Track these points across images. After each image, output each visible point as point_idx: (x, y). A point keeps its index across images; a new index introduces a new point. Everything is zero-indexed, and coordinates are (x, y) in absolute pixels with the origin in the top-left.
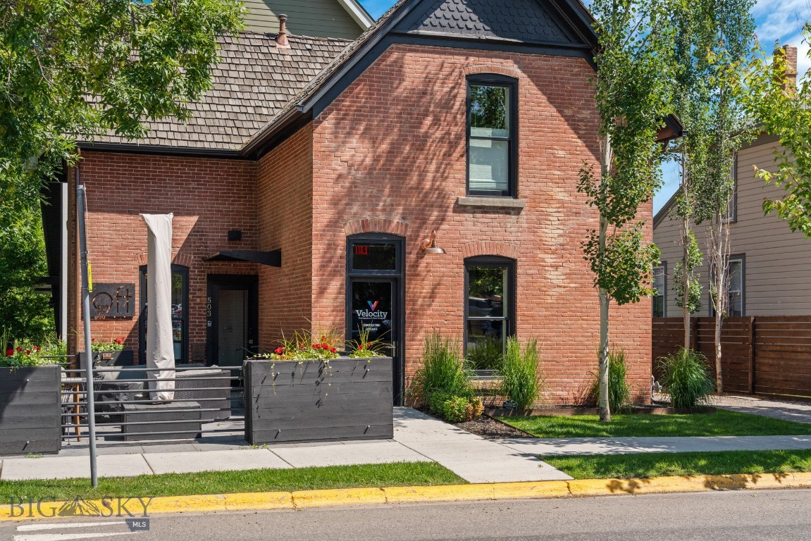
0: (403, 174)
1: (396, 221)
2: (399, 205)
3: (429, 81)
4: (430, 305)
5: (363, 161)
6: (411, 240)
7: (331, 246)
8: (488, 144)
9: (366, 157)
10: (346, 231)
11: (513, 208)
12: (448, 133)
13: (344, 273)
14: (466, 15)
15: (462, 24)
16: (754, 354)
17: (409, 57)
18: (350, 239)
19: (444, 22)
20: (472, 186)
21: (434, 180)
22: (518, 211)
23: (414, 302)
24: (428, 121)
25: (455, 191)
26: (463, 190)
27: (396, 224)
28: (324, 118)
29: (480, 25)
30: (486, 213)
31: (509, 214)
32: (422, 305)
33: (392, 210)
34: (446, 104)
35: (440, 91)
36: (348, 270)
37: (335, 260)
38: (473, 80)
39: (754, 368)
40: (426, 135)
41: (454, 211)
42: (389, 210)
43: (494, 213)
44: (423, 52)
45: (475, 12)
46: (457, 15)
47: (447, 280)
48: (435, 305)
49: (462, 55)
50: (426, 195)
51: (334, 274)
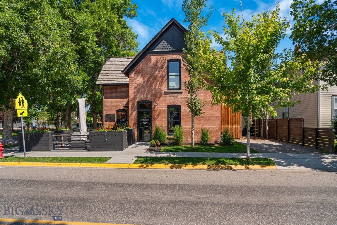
0: (151, 86)
1: (149, 97)
2: (150, 93)
3: (157, 62)
4: (158, 118)
5: (141, 83)
6: (153, 102)
7: (133, 104)
8: (175, 77)
9: (141, 82)
10: (137, 100)
11: (180, 93)
12: (162, 75)
13: (137, 110)
14: (166, 45)
15: (165, 47)
16: (277, 129)
17: (152, 57)
18: (138, 102)
19: (161, 48)
20: (170, 88)
21: (158, 87)
22: (181, 93)
23: (154, 116)
24: (157, 72)
25: (164, 89)
26: (166, 89)
27: (149, 98)
28: (131, 74)
29: (170, 47)
30: (172, 94)
31: (179, 94)
32: (156, 118)
33: (148, 95)
34: (162, 67)
35: (160, 64)
36: (138, 109)
37: (134, 107)
38: (169, 61)
39: (277, 133)
40: (157, 76)
41: (164, 94)
42: (147, 95)
43: (175, 94)
44: (156, 55)
45: (169, 44)
46: (164, 45)
47: (162, 111)
48: (160, 117)
49: (166, 55)
50: (157, 90)
51: (134, 110)
